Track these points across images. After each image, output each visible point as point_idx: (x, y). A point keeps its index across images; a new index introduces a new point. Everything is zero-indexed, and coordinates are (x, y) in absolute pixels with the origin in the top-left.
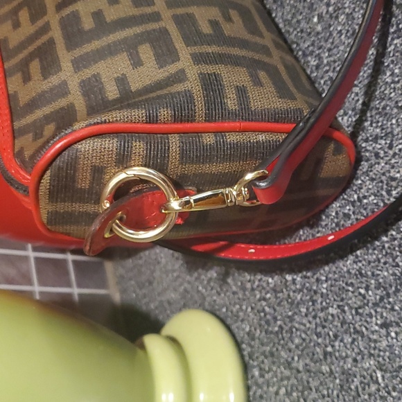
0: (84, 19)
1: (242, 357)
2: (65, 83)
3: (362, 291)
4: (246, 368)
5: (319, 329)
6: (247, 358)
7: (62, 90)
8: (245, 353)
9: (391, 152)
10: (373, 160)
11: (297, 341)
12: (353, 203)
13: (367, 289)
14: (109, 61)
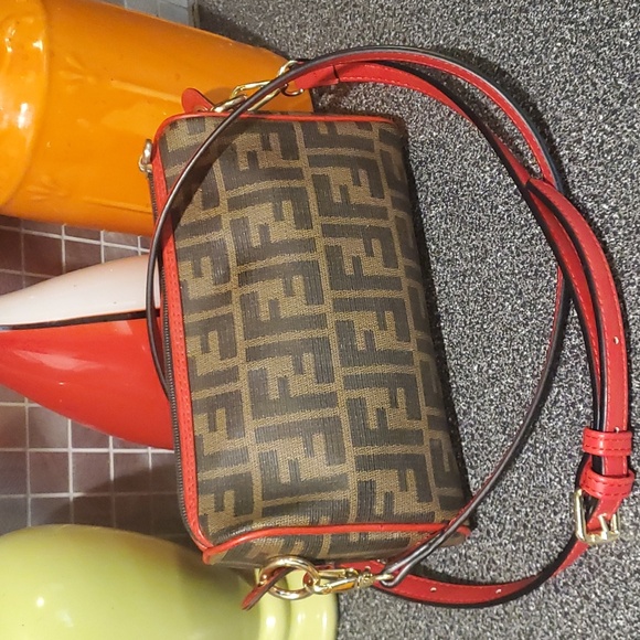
0: (270, 383)
1: (339, 605)
2: (245, 450)
3: (448, 628)
4: (339, 616)
5: (407, 631)
6: (342, 609)
7: (243, 456)
8: (342, 604)
9: (499, 540)
10: (485, 534)
11: (387, 626)
12: (460, 555)
13: (452, 628)
14: (287, 441)
